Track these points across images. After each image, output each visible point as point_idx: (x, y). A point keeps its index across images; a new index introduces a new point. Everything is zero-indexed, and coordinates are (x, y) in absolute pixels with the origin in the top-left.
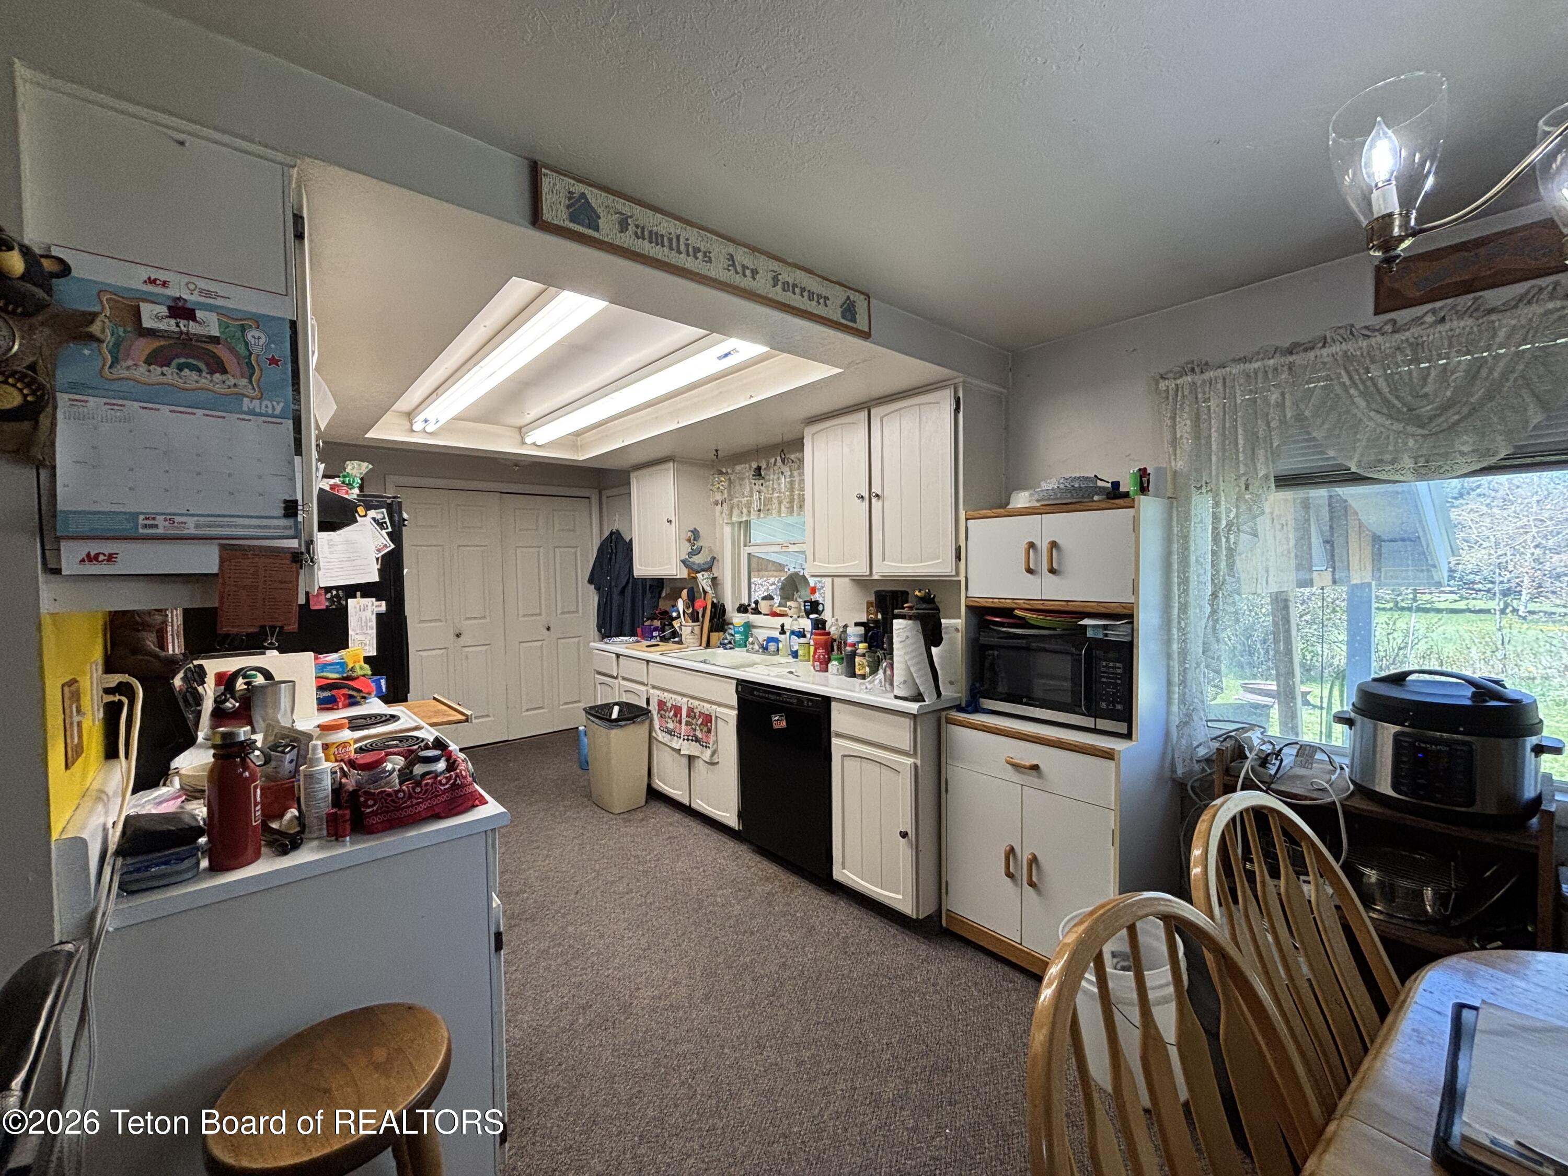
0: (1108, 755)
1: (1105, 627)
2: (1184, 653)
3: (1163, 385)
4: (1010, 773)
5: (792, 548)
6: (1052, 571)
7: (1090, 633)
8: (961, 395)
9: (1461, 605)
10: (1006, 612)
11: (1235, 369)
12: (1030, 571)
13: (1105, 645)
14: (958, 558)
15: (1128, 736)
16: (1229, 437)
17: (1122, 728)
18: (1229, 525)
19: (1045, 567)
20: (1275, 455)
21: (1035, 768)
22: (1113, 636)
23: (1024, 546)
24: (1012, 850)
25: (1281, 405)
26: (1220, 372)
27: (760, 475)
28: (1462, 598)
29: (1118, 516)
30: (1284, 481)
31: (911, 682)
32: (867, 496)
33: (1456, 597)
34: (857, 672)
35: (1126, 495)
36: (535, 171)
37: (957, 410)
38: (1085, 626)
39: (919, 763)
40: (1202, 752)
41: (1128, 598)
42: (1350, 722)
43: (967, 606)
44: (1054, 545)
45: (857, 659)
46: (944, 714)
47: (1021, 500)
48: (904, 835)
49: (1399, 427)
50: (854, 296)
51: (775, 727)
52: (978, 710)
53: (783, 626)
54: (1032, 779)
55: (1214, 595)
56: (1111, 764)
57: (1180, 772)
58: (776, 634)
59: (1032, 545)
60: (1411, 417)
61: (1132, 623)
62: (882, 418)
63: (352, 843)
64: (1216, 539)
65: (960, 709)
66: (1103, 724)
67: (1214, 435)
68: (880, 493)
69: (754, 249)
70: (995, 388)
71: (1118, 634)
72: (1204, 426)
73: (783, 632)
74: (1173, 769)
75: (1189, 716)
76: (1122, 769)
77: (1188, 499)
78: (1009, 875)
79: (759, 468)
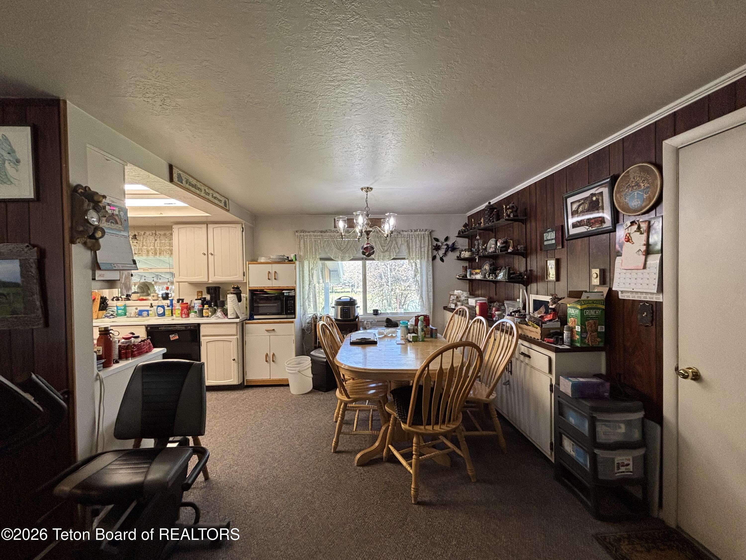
0: (292, 322)
1: (289, 292)
2: (303, 298)
3: (297, 234)
4: (267, 333)
5: (150, 271)
6: (275, 279)
7: (285, 294)
8: (244, 227)
9: (343, 290)
10: (262, 291)
11: (312, 234)
12: (269, 279)
13: (289, 296)
14: (244, 275)
15: (295, 318)
16: (311, 249)
17: (293, 316)
18: (312, 268)
19: (273, 278)
20: (320, 254)
21: (274, 330)
22: (291, 294)
23: (267, 273)
24: (267, 354)
25: (320, 243)
26: (309, 234)
27: (136, 238)
28: (343, 288)
29: (291, 266)
30: (321, 259)
31: (235, 313)
32: (206, 254)
33: (342, 288)
34: (204, 315)
35: (292, 261)
36: (171, 167)
37: (243, 231)
38: (284, 293)
39: (238, 337)
40: (308, 321)
41: (295, 285)
42: (334, 307)
43: (249, 290)
44: (275, 272)
45: (204, 311)
46: (244, 322)
47: (262, 260)
48: (234, 360)
49: (338, 251)
50: (227, 200)
51: (172, 339)
52: (254, 319)
53: (151, 304)
54: (273, 333)
55: (309, 284)
56: (293, 324)
57: (304, 326)
58: (148, 308)
59: (269, 272)
60: (340, 249)
61: (295, 291)
62: (213, 228)
63: (131, 359)
64: (309, 272)
65: (249, 320)
66: (289, 316)
67: (308, 248)
68: (213, 253)
69: (209, 188)
70: (250, 225)
71: (292, 294)
72: (306, 245)
73: (152, 306)
74: (302, 326)
75: (305, 312)
76: (296, 325)
77: (303, 262)
78: (267, 361)
79: (135, 235)
